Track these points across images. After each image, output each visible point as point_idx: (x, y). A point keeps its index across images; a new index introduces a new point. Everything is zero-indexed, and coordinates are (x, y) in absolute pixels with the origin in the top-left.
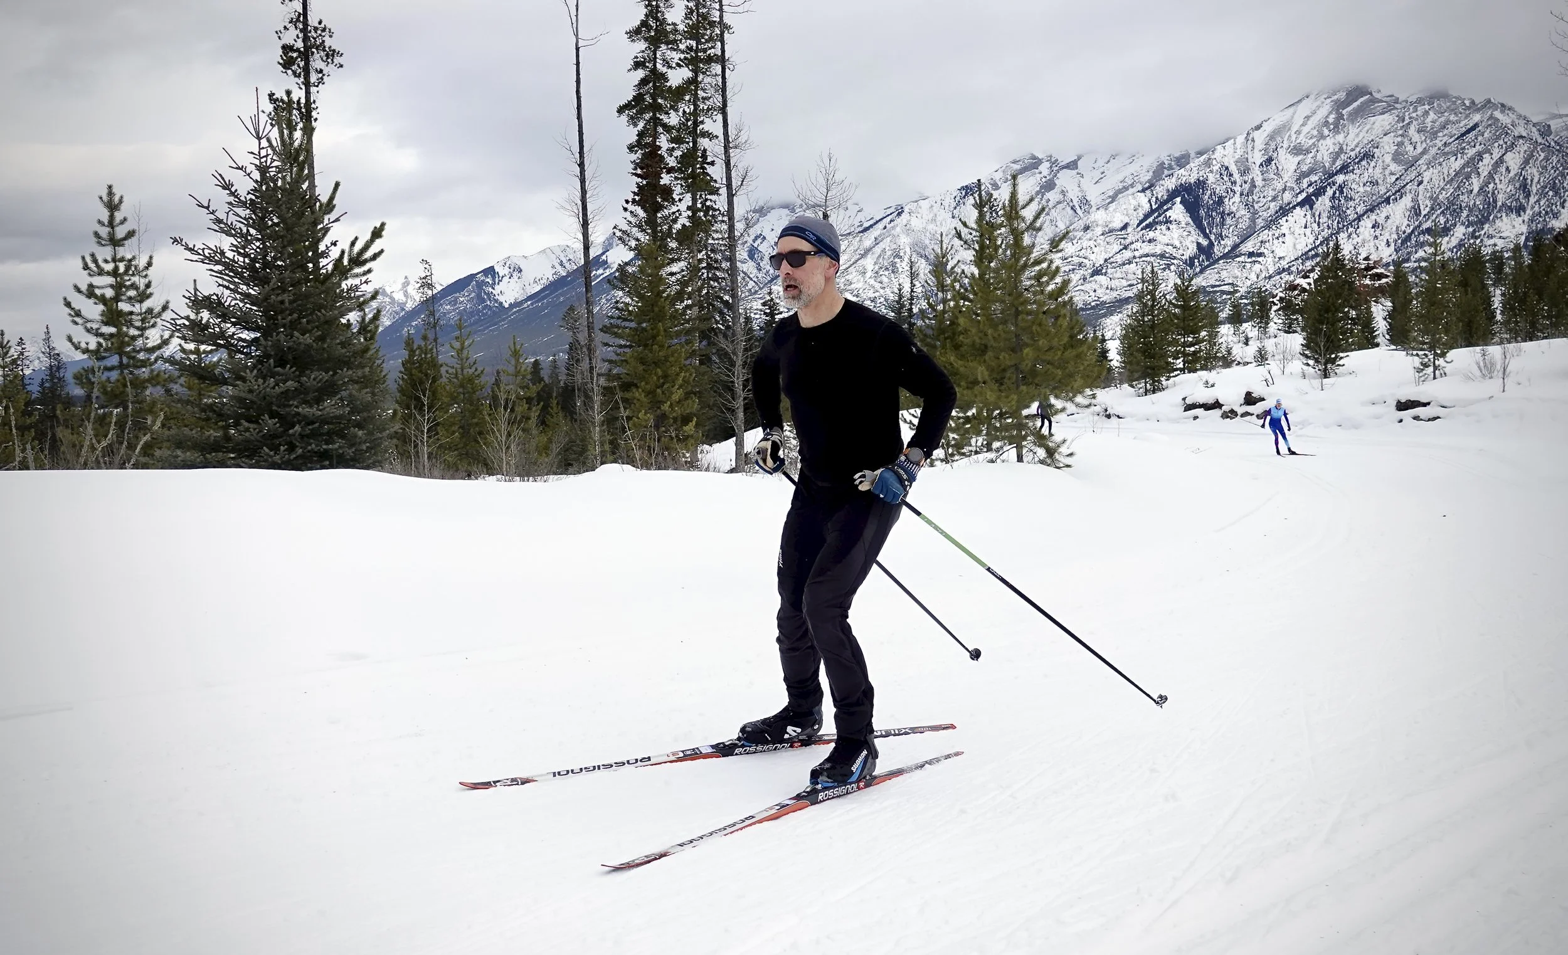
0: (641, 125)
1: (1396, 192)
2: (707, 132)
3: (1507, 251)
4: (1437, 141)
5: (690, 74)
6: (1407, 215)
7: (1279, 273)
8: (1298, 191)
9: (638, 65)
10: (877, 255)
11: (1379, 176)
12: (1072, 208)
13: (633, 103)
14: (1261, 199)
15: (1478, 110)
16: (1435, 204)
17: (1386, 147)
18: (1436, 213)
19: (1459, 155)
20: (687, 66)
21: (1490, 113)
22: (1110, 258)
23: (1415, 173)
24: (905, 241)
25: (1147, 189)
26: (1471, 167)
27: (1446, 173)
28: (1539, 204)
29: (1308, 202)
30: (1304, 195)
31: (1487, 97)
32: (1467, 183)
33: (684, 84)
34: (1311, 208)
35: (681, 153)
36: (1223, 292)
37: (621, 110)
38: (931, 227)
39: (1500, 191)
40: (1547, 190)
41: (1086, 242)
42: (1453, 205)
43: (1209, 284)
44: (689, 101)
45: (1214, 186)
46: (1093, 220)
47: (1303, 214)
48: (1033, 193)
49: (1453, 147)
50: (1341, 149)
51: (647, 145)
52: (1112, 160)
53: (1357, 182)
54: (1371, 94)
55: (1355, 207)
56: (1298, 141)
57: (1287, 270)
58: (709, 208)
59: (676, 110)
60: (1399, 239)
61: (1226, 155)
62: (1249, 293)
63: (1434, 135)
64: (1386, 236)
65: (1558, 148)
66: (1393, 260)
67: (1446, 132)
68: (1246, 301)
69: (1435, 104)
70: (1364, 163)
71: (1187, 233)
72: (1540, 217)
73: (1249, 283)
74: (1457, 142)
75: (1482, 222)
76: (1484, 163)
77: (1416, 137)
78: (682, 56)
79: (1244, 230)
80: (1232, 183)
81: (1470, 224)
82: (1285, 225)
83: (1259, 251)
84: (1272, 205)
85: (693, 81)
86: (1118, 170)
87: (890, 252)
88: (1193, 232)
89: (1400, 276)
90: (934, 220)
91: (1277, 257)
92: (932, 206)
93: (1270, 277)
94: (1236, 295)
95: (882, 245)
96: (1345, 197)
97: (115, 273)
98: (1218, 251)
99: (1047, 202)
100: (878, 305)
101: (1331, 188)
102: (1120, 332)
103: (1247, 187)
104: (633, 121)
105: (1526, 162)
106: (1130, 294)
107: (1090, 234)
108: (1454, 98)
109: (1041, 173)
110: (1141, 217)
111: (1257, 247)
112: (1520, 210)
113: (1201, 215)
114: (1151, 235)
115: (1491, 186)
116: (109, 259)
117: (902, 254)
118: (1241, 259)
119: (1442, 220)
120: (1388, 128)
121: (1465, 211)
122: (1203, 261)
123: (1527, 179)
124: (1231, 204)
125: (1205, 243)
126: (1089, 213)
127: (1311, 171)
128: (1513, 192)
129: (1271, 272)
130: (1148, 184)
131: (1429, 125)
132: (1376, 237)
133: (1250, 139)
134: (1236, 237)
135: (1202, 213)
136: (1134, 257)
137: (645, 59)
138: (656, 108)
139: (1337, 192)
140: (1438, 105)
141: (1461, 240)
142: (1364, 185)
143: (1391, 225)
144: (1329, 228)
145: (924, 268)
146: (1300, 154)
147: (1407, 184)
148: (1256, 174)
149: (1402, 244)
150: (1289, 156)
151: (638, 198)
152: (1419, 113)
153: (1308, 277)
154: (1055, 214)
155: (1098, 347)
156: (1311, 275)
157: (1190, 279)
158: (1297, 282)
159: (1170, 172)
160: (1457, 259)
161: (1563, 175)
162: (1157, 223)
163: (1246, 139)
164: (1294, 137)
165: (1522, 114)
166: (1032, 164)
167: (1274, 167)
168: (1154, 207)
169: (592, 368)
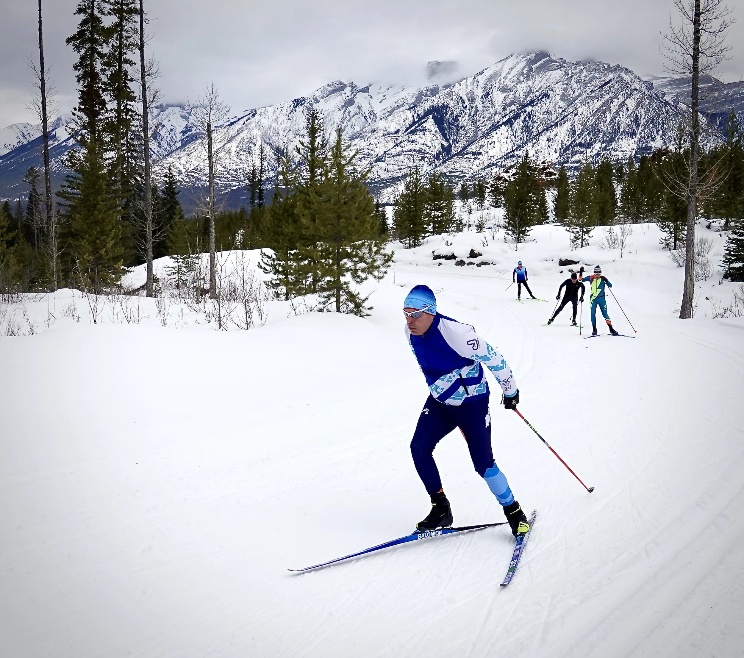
0: (83, 51)
1: (562, 119)
2: (129, 60)
3: (624, 160)
4: (587, 89)
5: (117, 20)
6: (568, 133)
7: (491, 166)
8: (504, 115)
9: (81, 10)
10: (238, 142)
11: (552, 108)
12: (364, 118)
13: (77, 36)
14: (481, 119)
15: (612, 71)
16: (584, 127)
17: (557, 91)
18: (585, 134)
19: (600, 98)
20: (115, 14)
21: (618, 73)
22: (387, 151)
23: (573, 108)
24: (257, 133)
25: (412, 108)
26: (606, 106)
27: (591, 109)
28: (644, 132)
29: (509, 122)
30: (507, 118)
32: (603, 116)
33: (113, 26)
34: (511, 126)
35: (111, 73)
36: (456, 176)
37: (69, 41)
38: (274, 125)
39: (622, 122)
40: (649, 123)
41: (373, 140)
42: (595, 129)
43: (447, 171)
44: (117, 38)
45: (453, 109)
46: (377, 126)
47: (506, 129)
48: (340, 106)
49: (596, 93)
50: (530, 90)
51: (87, 66)
52: (390, 88)
53: (539, 112)
54: (549, 57)
55: (537, 127)
56: (505, 84)
57: (495, 165)
58: (129, 110)
59: (107, 43)
60: (562, 148)
61: (461, 90)
62: (472, 177)
63: (586, 85)
64: (555, 146)
65: (657, 98)
66: (558, 161)
67: (592, 83)
68: (469, 183)
69: (587, 66)
70: (544, 100)
71: (436, 138)
72: (644, 139)
73: (472, 171)
74: (599, 90)
75: (612, 140)
76: (614, 104)
77: (575, 86)
78: (112, 7)
79: (470, 138)
80: (464, 107)
81: (604, 142)
82: (495, 136)
83: (479, 152)
84: (489, 122)
85: (119, 25)
86: (394, 95)
87: (247, 140)
88: (439, 138)
89: (562, 171)
90: (276, 120)
91: (490, 156)
93: (485, 168)
94: (465, 178)
95: (242, 135)
96: (532, 121)
98: (454, 150)
99: (349, 113)
100: (239, 174)
101: (524, 114)
102: (392, 199)
103: (473, 110)
104: (77, 48)
105: (638, 105)
106: (400, 175)
107: (375, 135)
108: (598, 62)
109: (345, 94)
110: (408, 126)
111: (478, 149)
112: (633, 134)
113: (445, 127)
114: (414, 137)
115: (617, 119)
117: (255, 142)
118: (468, 156)
119: (588, 138)
120: (559, 78)
121: (601, 134)
122: (445, 156)
123: (638, 116)
124: (463, 121)
125: (446, 145)
126: (375, 121)
127: (512, 103)
128: (630, 124)
129: (485, 166)
130: (412, 105)
131: (583, 79)
132: (549, 147)
133: (476, 80)
134: (465, 142)
135: (445, 125)
136: (403, 151)
137: (86, 7)
138: (94, 41)
139: (527, 117)
140: (588, 66)
141: (599, 151)
142: (543, 114)
143: (558, 139)
144: (521, 139)
145: (269, 151)
146: (506, 92)
147: (569, 114)
148: (479, 102)
149: (564, 151)
150: (499, 93)
151: (83, 107)
152: (577, 70)
153: (508, 172)
154: (354, 121)
155: (381, 209)
156: (510, 171)
157: (436, 167)
158: (501, 175)
159: (427, 98)
160: (596, 163)
161: (658, 115)
162: (417, 130)
163: (474, 80)
164: (502, 81)
165: (638, 76)
166: (340, 87)
167: (490, 99)
168: (416, 120)
169: (49, 217)
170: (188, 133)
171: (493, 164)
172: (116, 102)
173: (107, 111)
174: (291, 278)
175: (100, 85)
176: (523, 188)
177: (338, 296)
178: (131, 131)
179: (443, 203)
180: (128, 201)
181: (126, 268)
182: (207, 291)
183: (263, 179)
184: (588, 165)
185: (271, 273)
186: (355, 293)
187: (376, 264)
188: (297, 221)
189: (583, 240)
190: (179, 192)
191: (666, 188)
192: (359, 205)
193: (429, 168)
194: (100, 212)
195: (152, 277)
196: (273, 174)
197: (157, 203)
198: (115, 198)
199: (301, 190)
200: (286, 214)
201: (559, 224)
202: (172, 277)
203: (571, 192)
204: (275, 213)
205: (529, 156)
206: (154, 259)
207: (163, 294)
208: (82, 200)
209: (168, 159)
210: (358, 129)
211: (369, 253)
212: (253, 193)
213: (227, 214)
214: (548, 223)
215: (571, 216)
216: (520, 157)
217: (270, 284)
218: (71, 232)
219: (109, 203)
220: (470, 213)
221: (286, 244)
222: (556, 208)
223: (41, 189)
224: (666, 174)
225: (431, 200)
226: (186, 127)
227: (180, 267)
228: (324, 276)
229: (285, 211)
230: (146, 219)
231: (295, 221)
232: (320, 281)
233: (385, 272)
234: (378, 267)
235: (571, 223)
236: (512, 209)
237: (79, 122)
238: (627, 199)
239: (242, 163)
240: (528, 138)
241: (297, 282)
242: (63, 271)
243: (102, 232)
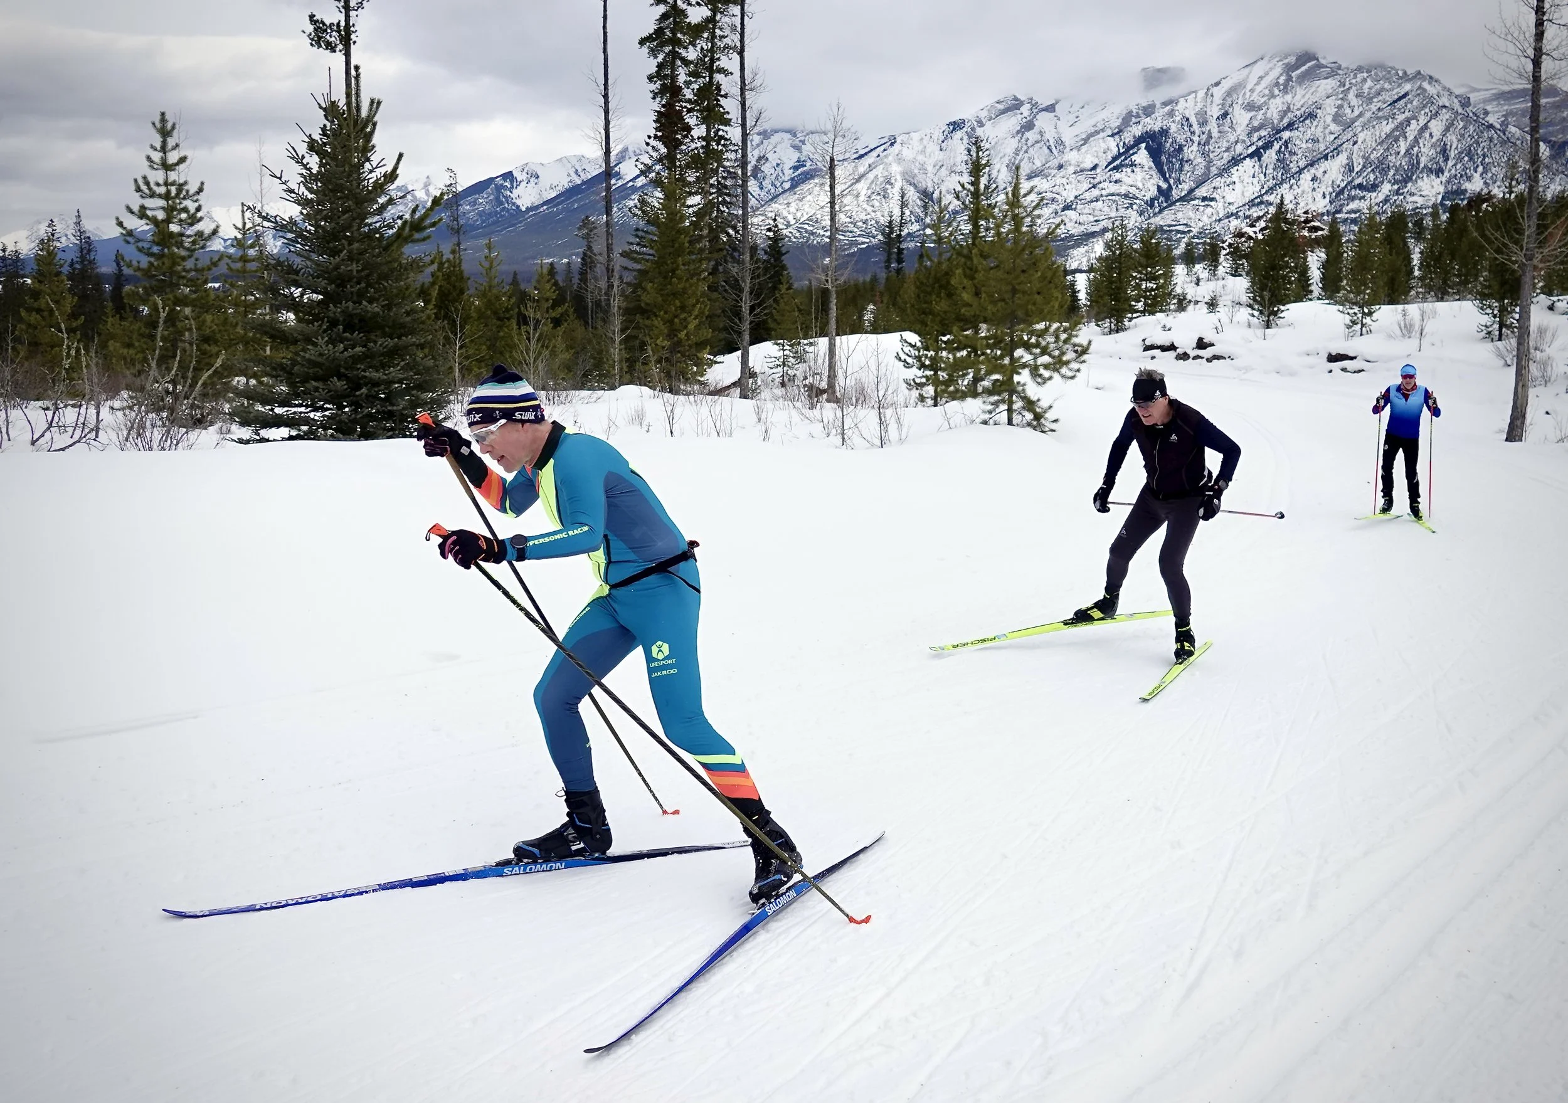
0: (661, 57)
1: (1334, 149)
2: (723, 68)
3: (1425, 208)
4: (1372, 106)
5: (709, 13)
6: (1342, 170)
7: (1228, 217)
8: (1249, 143)
10: (870, 181)
11: (1320, 134)
12: (1048, 148)
13: (654, 36)
14: (1216, 150)
15: (1409, 80)
16: (1367, 162)
17: (1328, 109)
18: (1368, 170)
19: (1390, 120)
20: (706, 5)
21: (1418, 83)
22: (1080, 195)
23: (1351, 134)
24: (896, 169)
25: (1116, 134)
26: (1399, 130)
27: (1378, 134)
28: (1456, 168)
29: (1257, 154)
30: (1254, 148)
31: (1418, 69)
32: (1396, 145)
33: (702, 22)
34: (1259, 160)
35: (698, 87)
36: (1178, 232)
37: (642, 42)
38: (921, 158)
39: (1424, 154)
40: (1463, 155)
41: (1059, 179)
42: (1382, 164)
43: (1166, 223)
44: (707, 38)
45: (1175, 135)
46: (1067, 159)
47: (1252, 164)
48: (1015, 131)
49: (1387, 111)
50: (1289, 108)
51: (665, 77)
52: (1086, 106)
53: (1300, 139)
54: (1318, 59)
55: (1297, 161)
56: (1251, 99)
57: (1236, 215)
58: (722, 138)
59: (695, 46)
60: (1334, 192)
61: (1188, 108)
62: (1200, 233)
63: (1370, 100)
64: (1323, 189)
65: (1475, 118)
66: (1327, 210)
67: (1380, 98)
68: (1197, 241)
69: (1373, 73)
70: (1308, 122)
71: (1149, 177)
72: (1456, 179)
73: (1201, 224)
74: (1389, 107)
75: (1407, 180)
76: (1411, 128)
79: (1199, 176)
80: (1191, 133)
81: (1396, 182)
82: (1236, 173)
83: (1211, 196)
84: (1225, 155)
85: (712, 20)
86: (1090, 116)
87: (882, 179)
88: (1155, 176)
89: (1333, 225)
90: (923, 152)
91: (1227, 202)
92: (922, 139)
93: (1220, 220)
94: (1190, 234)
95: (874, 172)
96: (1290, 151)
97: (167, 196)
98: (1175, 194)
99: (1027, 141)
100: (869, 227)
101: (1278, 142)
103: (1204, 137)
104: (654, 52)
105: (1447, 129)
106: (1097, 229)
107: (1063, 172)
108: (1389, 67)
109: (1022, 114)
110: (1110, 159)
111: (1210, 192)
112: (1439, 171)
113: (1163, 160)
114: (1117, 176)
115: (1416, 149)
116: (161, 182)
117: (893, 181)
118: (1196, 202)
119: (1372, 177)
120: (1331, 91)
121: (1392, 170)
122: (1162, 202)
123: (1447, 144)
124: (1189, 152)
125: (1164, 186)
126: (1063, 152)
127: (1261, 126)
128: (1434, 156)
129: (1221, 216)
130: (1117, 130)
131: (1366, 91)
132: (1314, 189)
133: (1210, 93)
134: (1192, 182)
135: (1164, 158)
136: (1102, 196)
138: (675, 42)
139: (1283, 147)
140: (1375, 73)
141: (1387, 196)
142: (1307, 142)
143: (1328, 179)
144: (1274, 179)
145: (912, 195)
146: (1253, 110)
147: (1344, 142)
148: (1213, 126)
149: (1336, 196)
150: (1243, 111)
151: (659, 134)
152: (1358, 79)
153: (1254, 226)
154: (1033, 152)
155: (1068, 278)
156: (1257, 224)
157: (1149, 218)
158: (1243, 231)
159: (1139, 119)
160: (1383, 213)
161: (1478, 144)
162: (1123, 166)
163: (1206, 94)
164: (1248, 94)
165: (1448, 86)
166: (1014, 105)
167: (1229, 121)
168: (1122, 151)
169: (611, 286)
170: (801, 170)
171: (1232, 214)
172: (704, 126)
173: (693, 140)
174: (943, 375)
175: (684, 104)
176: (1275, 250)
177: (1011, 403)
178: (724, 167)
179: (1159, 270)
180: (717, 264)
181: (712, 357)
182: (823, 391)
183: (903, 234)
184: (1371, 218)
185: (914, 368)
186: (1034, 398)
187: (1065, 358)
188: (953, 295)
189: (1363, 325)
190: (788, 252)
191: (1487, 250)
192: (1042, 274)
193: (1139, 219)
194: (680, 279)
195: (747, 370)
196: (918, 227)
197: (758, 268)
198: (701, 260)
199: (958, 251)
200: (937, 285)
201: (1327, 301)
202: (774, 370)
203: (1345, 255)
204: (922, 283)
205: (1285, 203)
206: (751, 345)
207: (763, 395)
208: (656, 263)
209: (773, 205)
210: (1038, 164)
211: (1055, 342)
212: (889, 254)
213: (852, 282)
214: (1311, 300)
215: (1346, 290)
216: (1271, 204)
217: (912, 383)
218: (640, 307)
219: (692, 267)
220: (1197, 284)
221: (936, 327)
222: (1324, 279)
223: (599, 246)
224: (1489, 231)
225: (1141, 266)
226: (798, 161)
227: (786, 357)
228: (989, 373)
229: (937, 280)
230: (741, 290)
231: (950, 295)
232: (983, 380)
233: (1078, 370)
234: (1067, 363)
235: (1346, 300)
236: (1260, 280)
237: (655, 154)
238: (1428, 266)
239: (875, 212)
240: (1284, 177)
241: (951, 381)
242: (627, 360)
243: (683, 308)
